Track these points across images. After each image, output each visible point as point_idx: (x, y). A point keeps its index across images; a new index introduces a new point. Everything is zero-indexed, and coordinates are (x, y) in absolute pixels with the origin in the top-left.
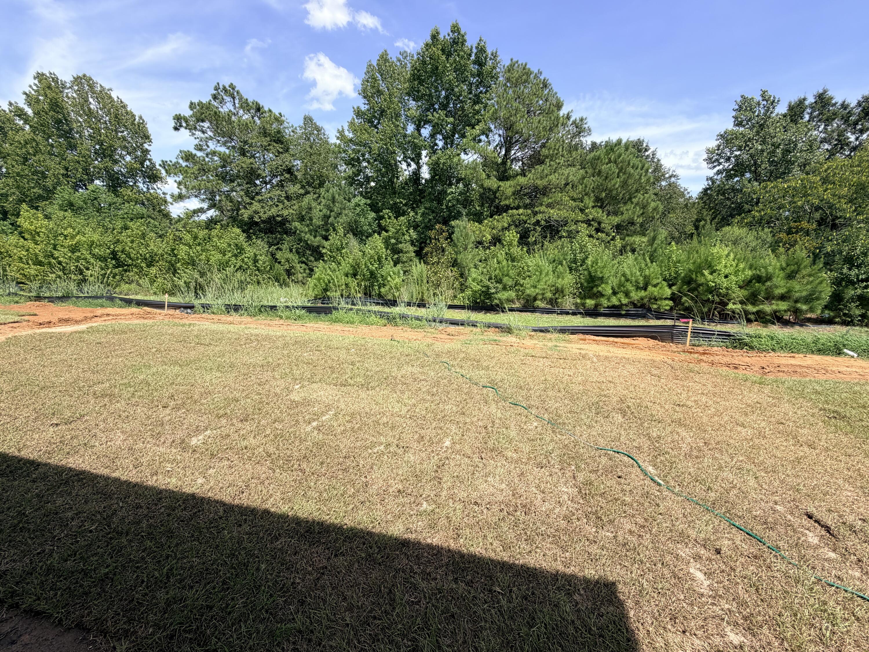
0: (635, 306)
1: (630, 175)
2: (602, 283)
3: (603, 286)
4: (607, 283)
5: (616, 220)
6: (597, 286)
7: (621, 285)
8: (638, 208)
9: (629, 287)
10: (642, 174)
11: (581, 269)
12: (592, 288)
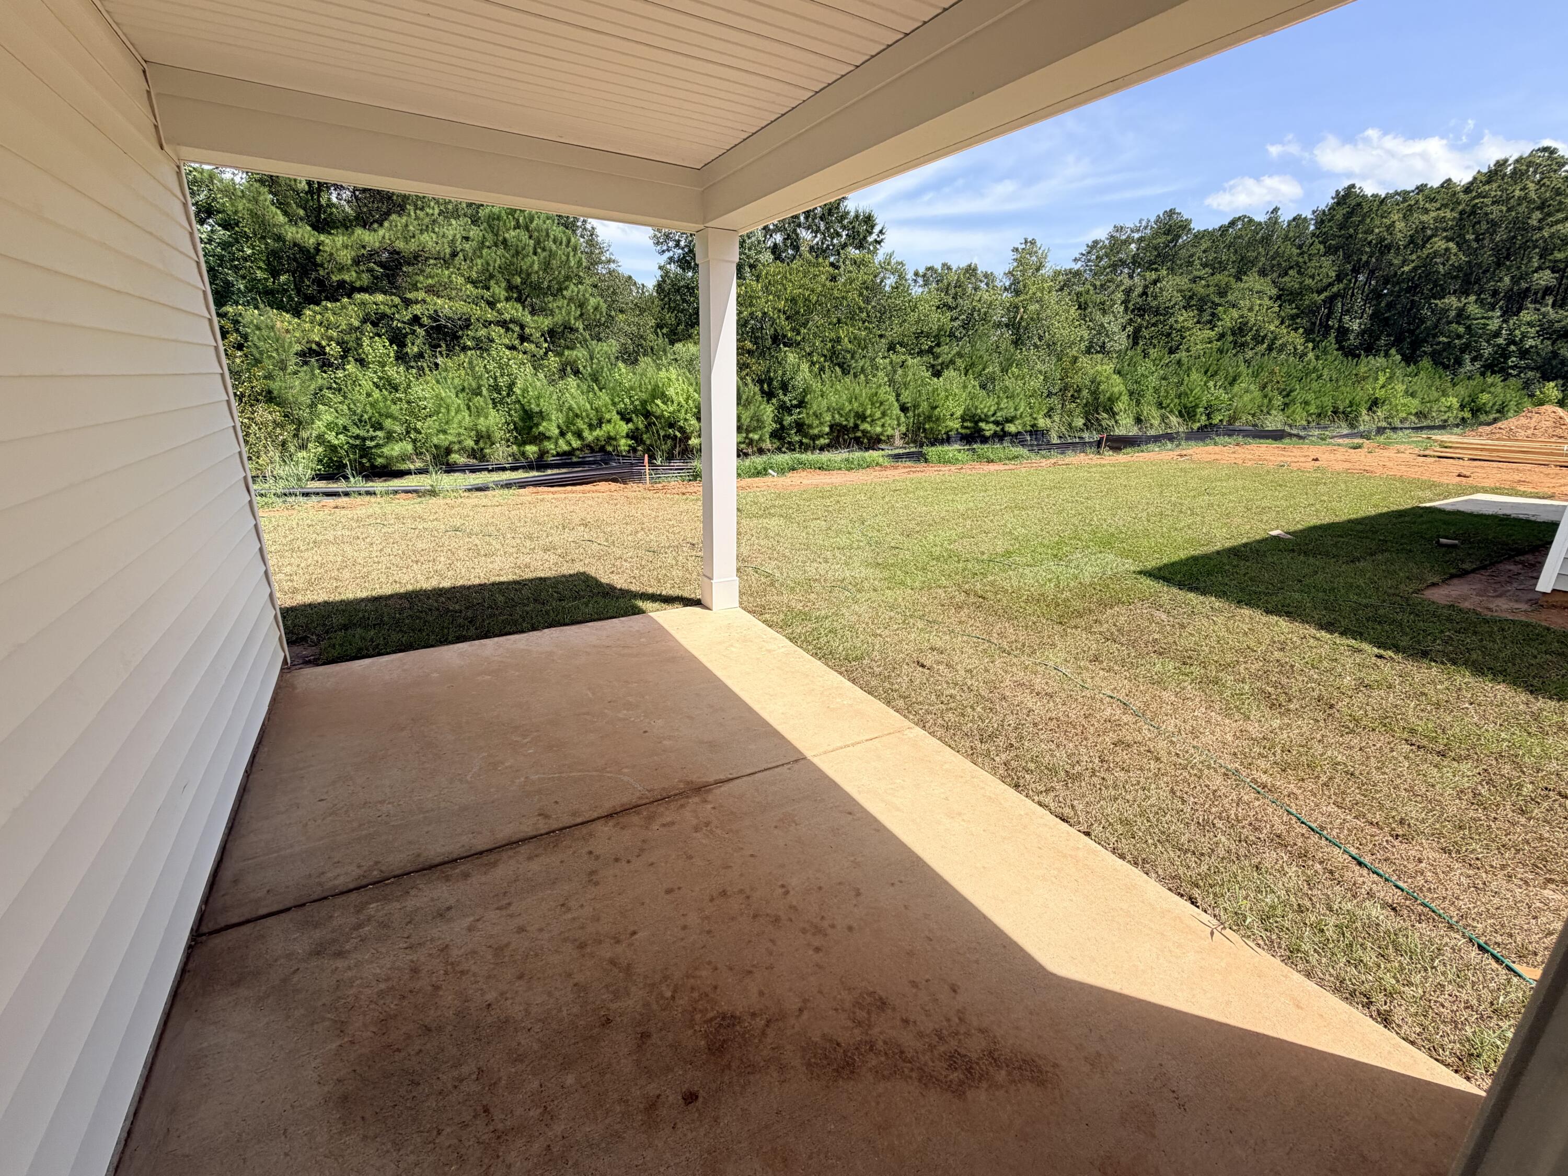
0: (592, 450)
1: (552, 254)
2: (543, 419)
3: (544, 424)
4: (550, 420)
5: (546, 323)
6: (537, 425)
7: (570, 422)
8: (572, 305)
9: (580, 424)
10: (569, 253)
11: (509, 400)
12: (531, 428)
